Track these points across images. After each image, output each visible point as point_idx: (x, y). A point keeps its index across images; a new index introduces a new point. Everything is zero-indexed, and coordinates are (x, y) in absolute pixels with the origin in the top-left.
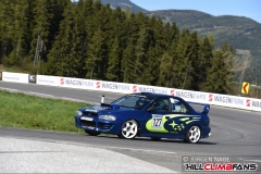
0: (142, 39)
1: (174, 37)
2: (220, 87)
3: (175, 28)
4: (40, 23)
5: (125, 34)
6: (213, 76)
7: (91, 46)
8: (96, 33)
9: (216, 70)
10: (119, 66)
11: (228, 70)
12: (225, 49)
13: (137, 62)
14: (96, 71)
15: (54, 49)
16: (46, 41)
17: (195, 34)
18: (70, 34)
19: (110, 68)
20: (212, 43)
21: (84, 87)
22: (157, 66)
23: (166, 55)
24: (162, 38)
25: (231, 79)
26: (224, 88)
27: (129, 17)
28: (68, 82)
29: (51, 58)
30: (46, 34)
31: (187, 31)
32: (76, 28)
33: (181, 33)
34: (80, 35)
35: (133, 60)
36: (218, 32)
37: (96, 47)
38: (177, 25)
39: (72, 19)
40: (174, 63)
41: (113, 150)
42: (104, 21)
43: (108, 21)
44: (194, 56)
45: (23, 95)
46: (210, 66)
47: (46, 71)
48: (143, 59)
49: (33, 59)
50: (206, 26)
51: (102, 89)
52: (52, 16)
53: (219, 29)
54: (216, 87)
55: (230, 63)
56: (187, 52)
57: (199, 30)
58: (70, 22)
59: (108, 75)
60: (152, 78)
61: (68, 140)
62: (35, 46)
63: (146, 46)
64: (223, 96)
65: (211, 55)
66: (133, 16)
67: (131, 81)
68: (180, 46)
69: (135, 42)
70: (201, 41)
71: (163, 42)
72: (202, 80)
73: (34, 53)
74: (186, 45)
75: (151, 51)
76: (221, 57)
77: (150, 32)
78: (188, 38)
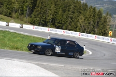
0: (72, 9)
1: (85, 9)
3: (86, 5)
5: (65, 7)
6: (102, 26)
7: (50, 12)
11: (108, 24)
12: (107, 15)
13: (69, 19)
15: (34, 12)
16: (31, 8)
23: (82, 16)
24: (80, 9)
28: (36, 28)
33: (89, 7)
36: (106, 7)
40: (85, 20)
45: (16, 33)
46: (101, 22)
50: (100, 4)
54: (103, 31)
56: (91, 15)
65: (101, 17)
68: (88, 13)
70: (97, 11)
76: (105, 18)
77: (75, 6)
78: (92, 10)
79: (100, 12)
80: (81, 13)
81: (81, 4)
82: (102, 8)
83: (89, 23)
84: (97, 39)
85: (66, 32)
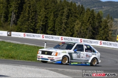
0: (65, 13)
1: (82, 12)
2: (106, 37)
3: (82, 7)
4: (13, 6)
5: (57, 11)
6: (102, 32)
7: (40, 17)
8: (42, 10)
9: (103, 29)
10: (54, 27)
11: (110, 29)
12: (108, 18)
13: (63, 25)
14: (42, 30)
15: (20, 19)
16: (17, 14)
17: (93, 11)
18: (29, 11)
19: (50, 28)
20: (101, 15)
21: (36, 38)
22: (73, 27)
23: (78, 21)
24: (76, 13)
25: (112, 34)
26: (108, 38)
27: (59, 2)
28: (27, 35)
29: (19, 23)
30: (17, 11)
31: (89, 9)
32: (31, 8)
33: (86, 10)
34: (33, 11)
35: (61, 24)
36: (105, 9)
37: (42, 17)
38: (84, 6)
39: (29, 3)
40: (82, 25)
41: (49, 70)
42: (46, 4)
43: (48, 4)
44: (92, 22)
46: (101, 27)
47: (16, 30)
48: (66, 23)
49: (10, 24)
50: (98, 6)
51: (45, 39)
52: (19, 2)
53: (105, 8)
54: (104, 37)
55: (111, 25)
56: (89, 20)
57: (95, 8)
58: (29, 5)
59: (48, 32)
60: (71, 33)
61: (26, 65)
62: (11, 17)
63: (68, 17)
64: (107, 42)
65: (101, 22)
66: (61, 1)
67: (60, 35)
68: (85, 16)
69: (62, 15)
70: (96, 14)
71: (76, 15)
72: (96, 34)
73: (10, 21)
74: (88, 16)
75: (70, 20)
76: (106, 22)
77: (70, 10)
78: (89, 13)
79: (99, 15)
80: (76, 17)
81: (77, 6)
82: (100, 11)
83: (87, 29)
85: (64, 39)
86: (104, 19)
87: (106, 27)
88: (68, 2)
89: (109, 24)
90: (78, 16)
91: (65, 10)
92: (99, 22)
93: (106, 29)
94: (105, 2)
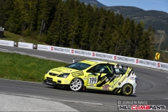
0: (102, 23)
1: (120, 23)
3: (121, 17)
9: (144, 43)
11: (151, 42)
12: (150, 30)
13: (99, 36)
17: (133, 22)
22: (110, 39)
23: (116, 32)
28: (55, 49)
33: (125, 20)
35: (96, 35)
40: (120, 37)
45: (28, 56)
46: (141, 40)
48: (102, 35)
50: (140, 16)
51: (75, 54)
53: (148, 18)
55: (153, 39)
56: (128, 31)
57: (136, 18)
63: (104, 27)
65: (142, 34)
68: (124, 27)
69: (98, 25)
70: (136, 25)
71: (114, 25)
74: (128, 27)
76: (147, 35)
77: (106, 19)
78: (129, 23)
79: (139, 26)
80: (114, 27)
81: (115, 15)
82: (143, 21)
83: (126, 42)
84: (139, 64)
85: (97, 55)
86: (145, 30)
87: (147, 39)
88: (105, 11)
89: (150, 37)
90: (116, 26)
91: (101, 19)
92: (139, 35)
93: (147, 43)
94: (148, 12)
